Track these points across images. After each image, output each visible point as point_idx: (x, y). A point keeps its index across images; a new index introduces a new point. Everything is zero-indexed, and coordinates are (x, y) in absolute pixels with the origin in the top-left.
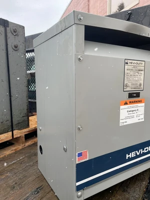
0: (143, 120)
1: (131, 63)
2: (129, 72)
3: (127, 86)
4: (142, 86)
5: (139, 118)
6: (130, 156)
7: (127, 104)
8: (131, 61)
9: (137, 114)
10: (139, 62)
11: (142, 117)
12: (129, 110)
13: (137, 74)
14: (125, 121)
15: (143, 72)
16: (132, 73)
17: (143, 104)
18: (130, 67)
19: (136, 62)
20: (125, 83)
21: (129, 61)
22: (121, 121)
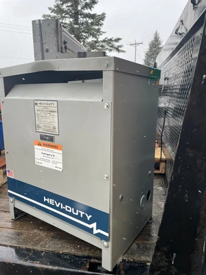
0: (61, 170)
1: (41, 103)
2: (39, 112)
3: (38, 127)
4: (57, 130)
5: (56, 165)
6: (48, 200)
7: (41, 145)
8: (40, 102)
9: (53, 160)
10: (49, 102)
11: (61, 166)
12: (44, 152)
13: (48, 115)
14: (40, 161)
15: (56, 114)
16: (43, 114)
17: (61, 152)
18: (41, 108)
19: (46, 102)
20: (37, 123)
21: (38, 102)
22: (36, 160)
